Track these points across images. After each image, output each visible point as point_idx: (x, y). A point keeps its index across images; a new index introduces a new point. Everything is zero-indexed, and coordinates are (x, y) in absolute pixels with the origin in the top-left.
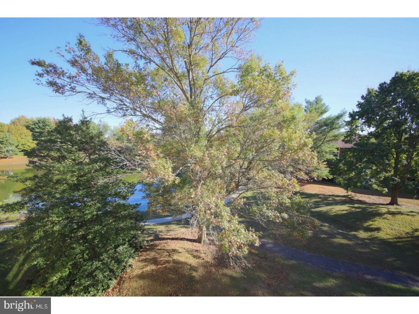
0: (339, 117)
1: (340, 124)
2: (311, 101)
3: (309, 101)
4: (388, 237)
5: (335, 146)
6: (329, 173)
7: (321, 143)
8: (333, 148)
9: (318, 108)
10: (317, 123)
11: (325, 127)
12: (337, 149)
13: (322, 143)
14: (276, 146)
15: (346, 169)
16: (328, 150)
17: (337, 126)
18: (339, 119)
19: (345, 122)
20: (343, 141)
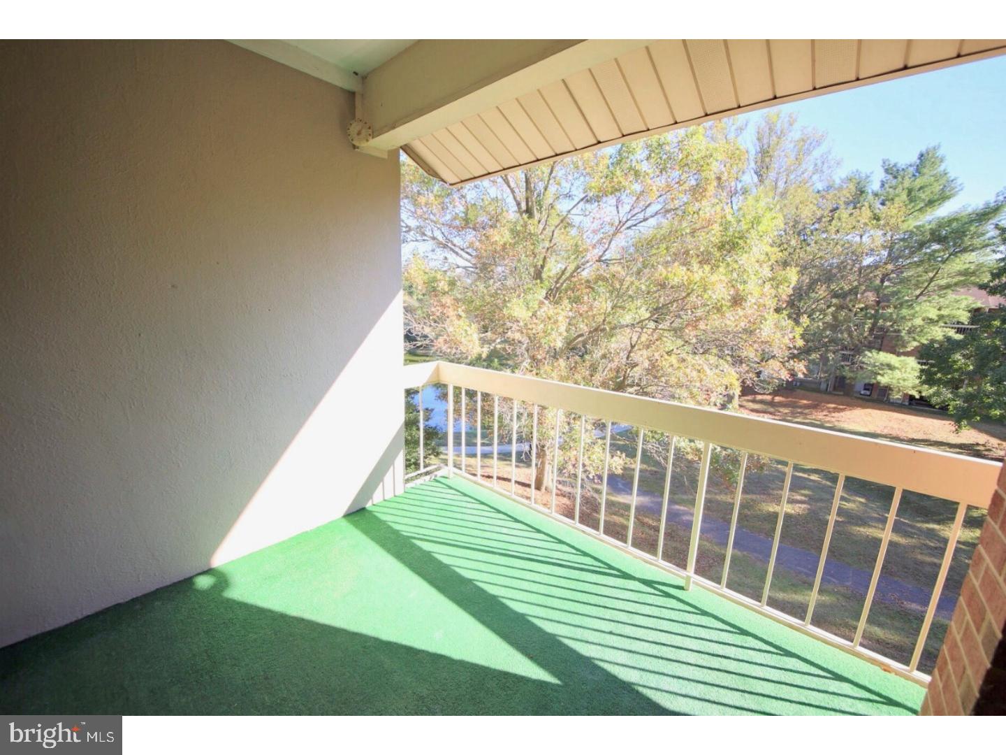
0: (987, 215)
1: (988, 234)
2: (903, 166)
3: (896, 165)
8: (957, 308)
10: (911, 234)
11: (936, 247)
12: (971, 311)
16: (933, 314)
17: (975, 241)
18: (986, 221)
20: (982, 287)
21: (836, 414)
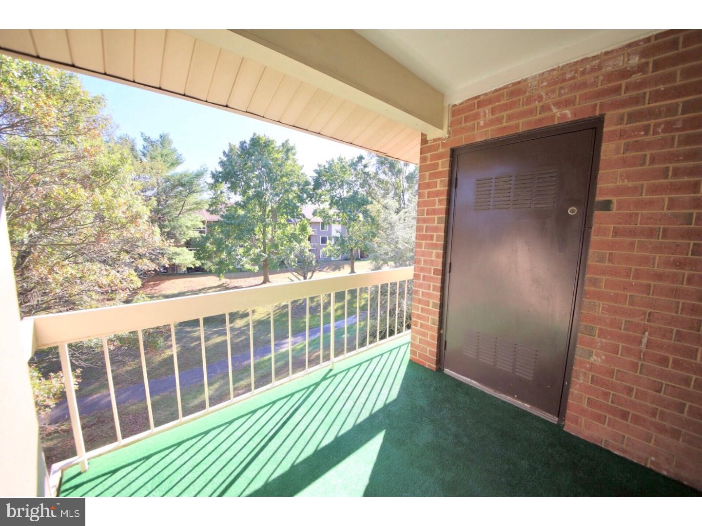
0: (199, 175)
1: (202, 185)
2: (153, 140)
3: (149, 138)
4: (263, 315)
5: (199, 218)
6: (195, 257)
7: (178, 212)
8: (197, 221)
9: (166, 155)
10: (167, 180)
11: (181, 188)
12: (203, 222)
13: (180, 214)
14: (88, 217)
15: (215, 249)
16: (189, 224)
17: (197, 188)
18: (200, 178)
19: (208, 184)
20: (208, 211)
21: (157, 288)
